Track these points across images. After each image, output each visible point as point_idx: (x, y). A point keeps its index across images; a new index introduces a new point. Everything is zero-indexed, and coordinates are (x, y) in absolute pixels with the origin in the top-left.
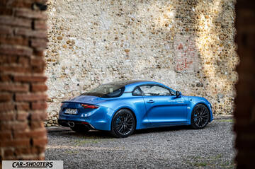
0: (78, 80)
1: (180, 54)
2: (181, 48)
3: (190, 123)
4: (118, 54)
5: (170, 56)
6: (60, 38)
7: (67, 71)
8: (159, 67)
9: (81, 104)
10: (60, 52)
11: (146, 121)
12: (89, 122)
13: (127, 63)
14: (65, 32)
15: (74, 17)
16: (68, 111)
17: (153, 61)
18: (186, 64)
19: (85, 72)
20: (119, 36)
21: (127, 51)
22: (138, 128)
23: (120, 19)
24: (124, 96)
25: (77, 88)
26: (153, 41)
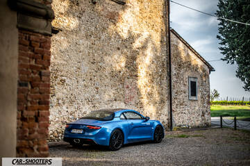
0: (67, 108)
1: (127, 92)
2: (128, 87)
3: (153, 139)
4: (92, 90)
5: (122, 92)
6: (56, 77)
7: (60, 102)
8: (115, 100)
9: (83, 125)
10: (56, 87)
11: (129, 138)
12: (93, 139)
13: (97, 96)
14: (59, 73)
15: (65, 63)
16: (74, 131)
17: (112, 95)
18: (131, 98)
19: (72, 102)
20: (92, 77)
21: (97, 88)
22: (125, 143)
23: (94, 66)
24: (115, 119)
25: (66, 114)
26: (112, 82)
